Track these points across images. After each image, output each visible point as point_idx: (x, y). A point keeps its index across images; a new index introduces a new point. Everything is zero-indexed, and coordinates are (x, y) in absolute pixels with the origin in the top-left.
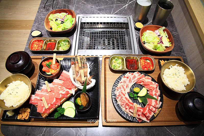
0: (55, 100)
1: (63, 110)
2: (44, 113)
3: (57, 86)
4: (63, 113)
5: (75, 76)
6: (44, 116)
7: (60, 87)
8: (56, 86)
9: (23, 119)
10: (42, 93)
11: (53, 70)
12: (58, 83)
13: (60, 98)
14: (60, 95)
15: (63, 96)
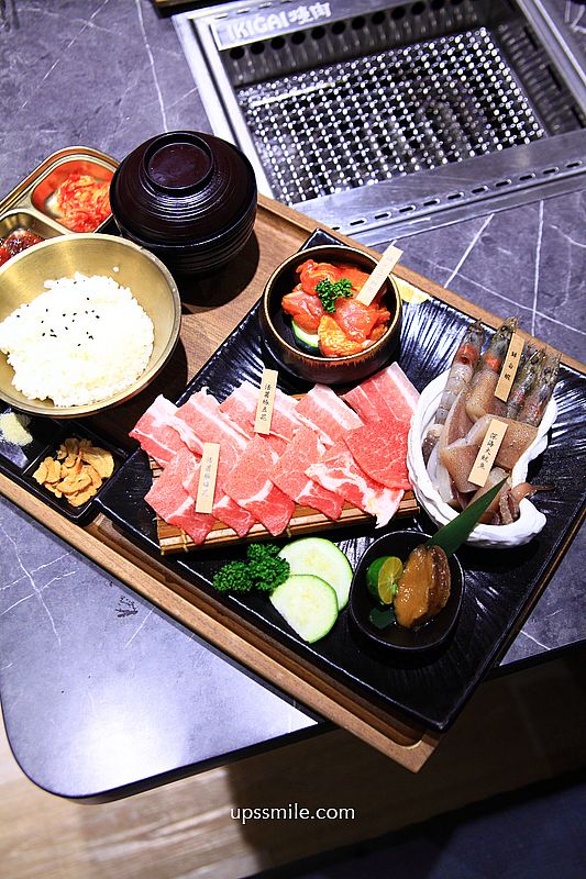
0: (262, 495)
1: (281, 572)
2: (175, 526)
3: (315, 427)
4: (269, 583)
5: (441, 431)
6: (166, 543)
7: (329, 441)
8: (309, 422)
9: (59, 495)
10: (220, 417)
11: (340, 332)
12: (329, 416)
13: (296, 500)
14: (303, 487)
15: (318, 499)
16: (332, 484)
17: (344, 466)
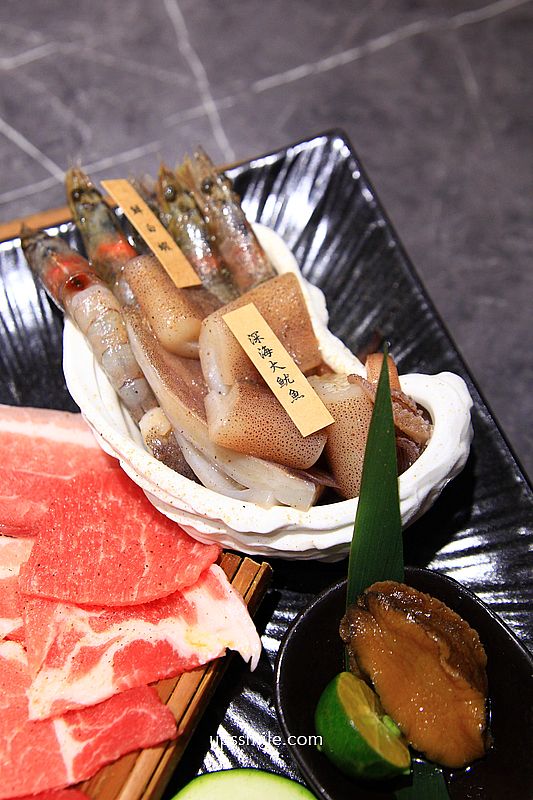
13: (71, 779)
14: (55, 745)
15: (106, 737)
16: (99, 684)
17: (80, 635)
